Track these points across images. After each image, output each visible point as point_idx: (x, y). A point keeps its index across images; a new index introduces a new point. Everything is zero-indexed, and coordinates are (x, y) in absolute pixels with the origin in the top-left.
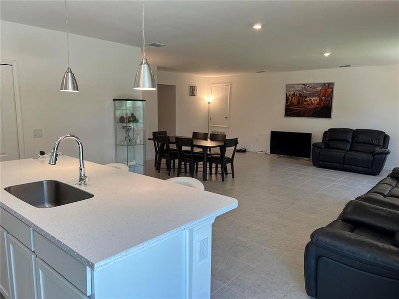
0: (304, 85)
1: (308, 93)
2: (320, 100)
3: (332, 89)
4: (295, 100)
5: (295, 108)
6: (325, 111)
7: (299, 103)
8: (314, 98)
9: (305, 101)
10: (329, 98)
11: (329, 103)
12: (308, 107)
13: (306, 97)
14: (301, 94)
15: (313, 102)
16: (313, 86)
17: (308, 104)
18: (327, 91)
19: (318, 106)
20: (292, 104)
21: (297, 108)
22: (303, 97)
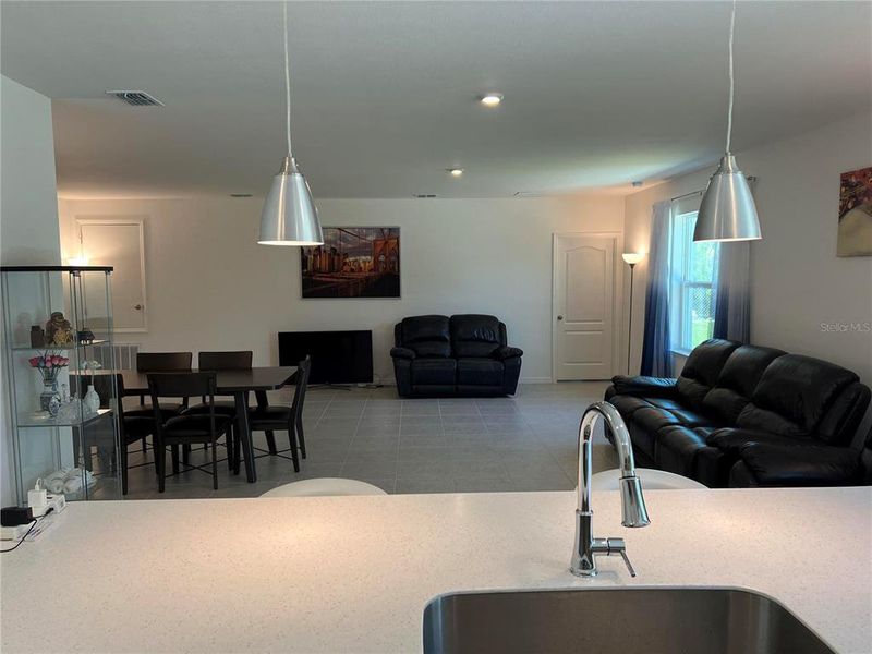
0: (340, 229)
1: (349, 246)
2: (376, 261)
3: (398, 239)
4: (323, 262)
5: (323, 279)
6: (386, 283)
7: (332, 268)
8: (364, 258)
9: (345, 264)
10: (393, 258)
11: (394, 267)
12: (352, 275)
13: (346, 255)
14: (334, 250)
15: (362, 265)
16: (360, 232)
17: (352, 270)
18: (388, 242)
19: (373, 273)
20: (316, 271)
21: (328, 280)
22: (338, 255)
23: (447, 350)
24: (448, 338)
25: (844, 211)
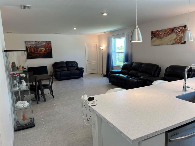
0: (36, 42)
1: (39, 46)
2: (46, 49)
3: (51, 44)
4: (32, 50)
5: (33, 54)
6: (49, 54)
7: (35, 51)
8: (43, 49)
9: (38, 50)
10: (50, 48)
11: (50, 51)
12: (40, 53)
13: (38, 48)
14: (35, 47)
15: (42, 50)
16: (41, 42)
17: (40, 52)
18: (49, 45)
19: (45, 52)
20: (30, 52)
21: (34, 54)
22: (36, 48)
23: (66, 69)
24: (66, 66)
25: (152, 38)
